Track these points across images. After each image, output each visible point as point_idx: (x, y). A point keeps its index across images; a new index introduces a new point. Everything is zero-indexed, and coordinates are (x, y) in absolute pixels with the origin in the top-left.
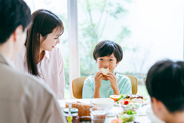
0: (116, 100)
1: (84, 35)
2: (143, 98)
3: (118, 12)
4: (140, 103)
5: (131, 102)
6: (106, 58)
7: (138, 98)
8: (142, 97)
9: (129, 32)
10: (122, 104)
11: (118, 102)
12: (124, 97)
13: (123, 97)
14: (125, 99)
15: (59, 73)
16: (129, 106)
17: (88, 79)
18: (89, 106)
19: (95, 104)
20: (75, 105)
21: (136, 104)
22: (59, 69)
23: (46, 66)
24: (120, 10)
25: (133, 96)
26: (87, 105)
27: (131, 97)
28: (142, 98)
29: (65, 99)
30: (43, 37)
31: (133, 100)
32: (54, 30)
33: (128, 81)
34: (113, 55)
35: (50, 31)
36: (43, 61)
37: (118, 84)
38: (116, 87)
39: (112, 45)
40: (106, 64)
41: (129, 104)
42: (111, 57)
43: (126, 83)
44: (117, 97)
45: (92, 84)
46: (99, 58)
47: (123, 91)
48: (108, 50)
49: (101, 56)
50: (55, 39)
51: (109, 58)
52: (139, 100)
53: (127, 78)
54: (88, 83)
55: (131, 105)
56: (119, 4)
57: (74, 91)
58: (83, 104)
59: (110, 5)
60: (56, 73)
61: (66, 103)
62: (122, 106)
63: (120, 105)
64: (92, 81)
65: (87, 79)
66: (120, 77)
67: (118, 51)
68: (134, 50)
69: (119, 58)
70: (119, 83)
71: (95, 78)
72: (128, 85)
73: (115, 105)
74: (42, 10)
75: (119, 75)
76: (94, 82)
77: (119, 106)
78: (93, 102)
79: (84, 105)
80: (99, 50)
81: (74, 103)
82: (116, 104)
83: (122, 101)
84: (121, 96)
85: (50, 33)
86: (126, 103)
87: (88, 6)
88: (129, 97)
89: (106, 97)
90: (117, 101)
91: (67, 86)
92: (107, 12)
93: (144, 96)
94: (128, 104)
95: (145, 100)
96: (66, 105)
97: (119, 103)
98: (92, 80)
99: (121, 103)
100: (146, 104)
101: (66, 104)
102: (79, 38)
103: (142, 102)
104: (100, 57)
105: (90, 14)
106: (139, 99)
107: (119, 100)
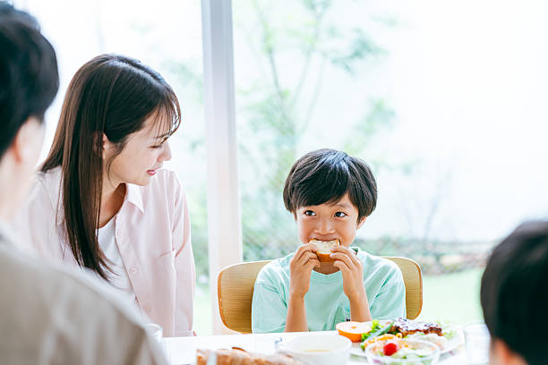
0: (358, 339)
1: (255, 126)
2: (443, 332)
3: (357, 54)
4: (433, 349)
5: (404, 348)
6: (324, 209)
7: (426, 332)
8: (440, 330)
9: (392, 113)
10: (377, 355)
11: (362, 344)
12: (382, 330)
13: (377, 328)
14: (387, 335)
15: (174, 253)
16: (398, 361)
17: (270, 270)
18: (269, 360)
19: (289, 356)
20: (226, 357)
21: (419, 352)
22: (174, 239)
23: (131, 232)
24: (362, 49)
25: (411, 325)
26: (264, 359)
27: (404, 329)
28: (438, 331)
29: (195, 335)
30: (112, 145)
31: (411, 338)
32: (149, 121)
33: (394, 276)
34: (346, 200)
35: (135, 125)
36: (121, 216)
37: (365, 283)
38: (358, 294)
39: (344, 165)
40: (324, 229)
41: (400, 353)
42: (341, 206)
43: (389, 282)
44: (361, 328)
45: (282, 284)
46: (303, 209)
47: (379, 306)
48: (331, 184)
49: (309, 204)
50: (154, 147)
51: (335, 209)
52: (428, 339)
53: (394, 266)
54: (270, 284)
55: (405, 358)
56: (358, 31)
57: (224, 307)
58: (251, 354)
59: (333, 32)
60: (165, 254)
61: (198, 351)
62: (377, 361)
63: (369, 354)
64: (281, 277)
65: (265, 269)
66: (371, 263)
67: (363, 185)
68: (407, 170)
69: (365, 204)
70: (368, 280)
71: (293, 266)
72: (393, 289)
73: (354, 357)
74: (107, 60)
75: (368, 258)
76: (289, 278)
77: (366, 358)
78: (282, 348)
79: (257, 358)
80: (303, 182)
81: (225, 353)
82: (357, 350)
83: (378, 343)
84: (373, 326)
85: (133, 131)
86: (390, 350)
87: (267, 37)
88: (397, 330)
89: (325, 329)
90: (360, 340)
91: (203, 279)
92: (325, 54)
93: (445, 325)
94: (394, 355)
95: (448, 339)
96: (199, 358)
97: (367, 349)
98: (283, 273)
99: (374, 349)
100: (451, 352)
101: (200, 354)
102: (239, 134)
103: (440, 346)
104: (306, 205)
105: (272, 61)
106: (431, 335)
107: (366, 337)
